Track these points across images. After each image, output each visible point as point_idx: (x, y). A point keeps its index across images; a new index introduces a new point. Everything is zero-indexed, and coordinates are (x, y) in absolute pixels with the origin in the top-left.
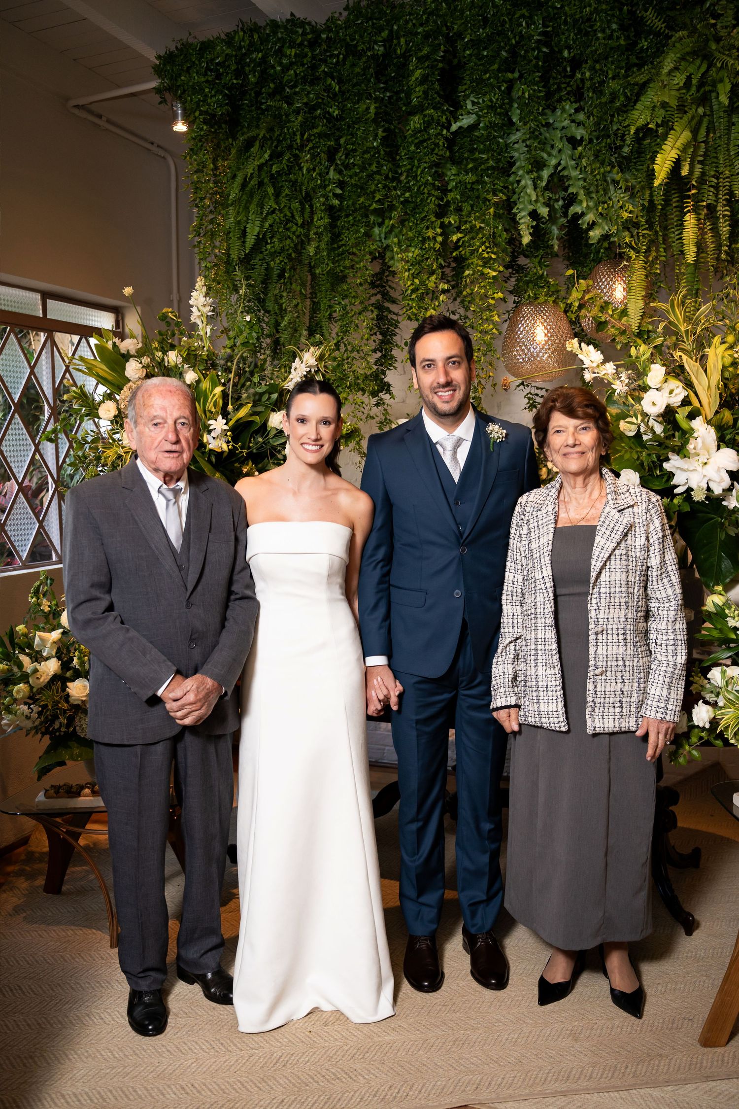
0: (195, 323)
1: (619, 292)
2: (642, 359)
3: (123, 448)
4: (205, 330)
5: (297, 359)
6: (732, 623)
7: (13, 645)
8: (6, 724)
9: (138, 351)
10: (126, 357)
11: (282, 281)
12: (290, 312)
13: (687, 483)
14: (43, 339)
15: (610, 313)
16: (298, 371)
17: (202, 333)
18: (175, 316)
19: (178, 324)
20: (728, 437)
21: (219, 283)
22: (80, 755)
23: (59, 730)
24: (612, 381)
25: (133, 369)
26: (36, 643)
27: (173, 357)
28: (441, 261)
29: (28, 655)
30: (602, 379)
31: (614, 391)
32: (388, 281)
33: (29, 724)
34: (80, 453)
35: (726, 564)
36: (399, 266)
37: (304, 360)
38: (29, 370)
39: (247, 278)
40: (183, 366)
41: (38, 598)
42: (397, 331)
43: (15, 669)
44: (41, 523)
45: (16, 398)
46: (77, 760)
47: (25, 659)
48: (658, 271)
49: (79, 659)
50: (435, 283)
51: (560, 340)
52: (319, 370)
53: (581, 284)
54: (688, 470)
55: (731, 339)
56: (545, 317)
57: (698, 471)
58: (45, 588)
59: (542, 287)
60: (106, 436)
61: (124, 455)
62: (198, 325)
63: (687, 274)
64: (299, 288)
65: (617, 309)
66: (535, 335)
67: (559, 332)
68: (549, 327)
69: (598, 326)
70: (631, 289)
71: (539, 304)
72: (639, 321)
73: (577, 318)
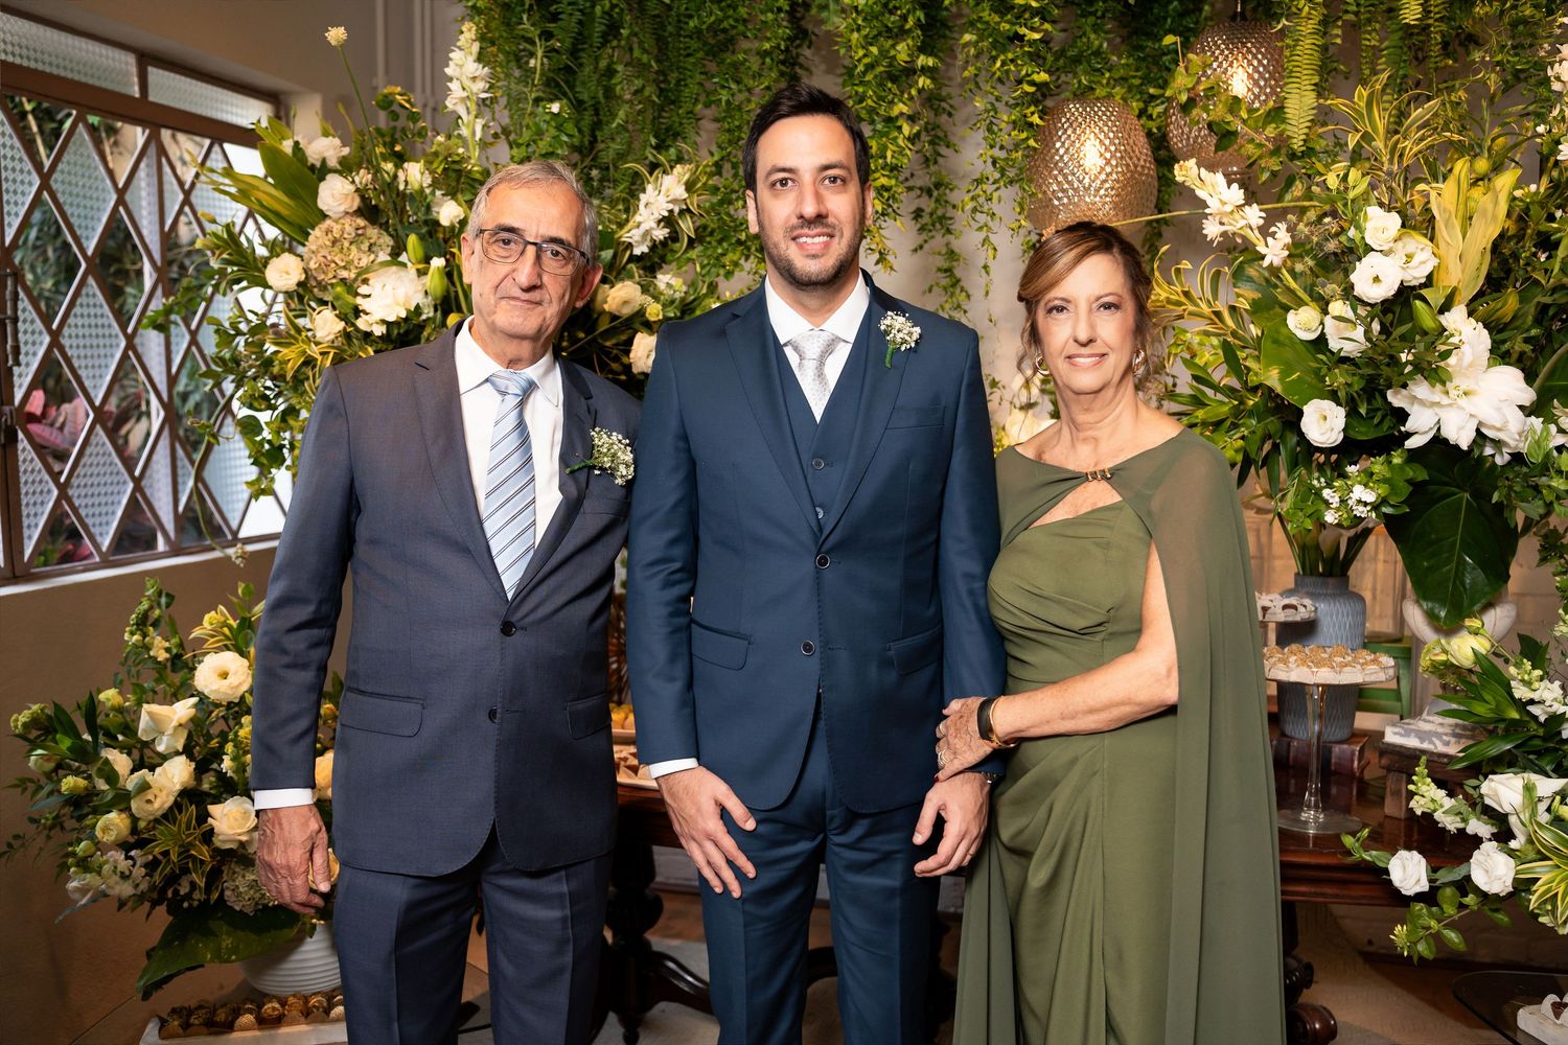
0: (454, 112)
2: (1351, 195)
3: (317, 344)
4: (473, 127)
5: (649, 188)
6: (1521, 692)
7: (93, 728)
8: (77, 889)
9: (343, 161)
10: (321, 171)
11: (615, 43)
12: (630, 102)
13: (1431, 429)
14: (141, 141)
15: (1245, 116)
16: (653, 208)
17: (465, 132)
18: (408, 101)
19: (414, 117)
20: (1508, 345)
21: (493, 44)
22: (235, 950)
23: (188, 896)
24: (1254, 237)
25: (335, 194)
26: (142, 725)
27: (415, 174)
28: (920, 14)
29: (122, 748)
30: (1234, 234)
31: (1263, 257)
32: (798, 55)
33: (126, 890)
34: (226, 354)
35: (1473, 576)
36: (839, 23)
37: (663, 189)
38: (114, 197)
39: (547, 35)
40: (433, 193)
41: (145, 635)
43: (102, 785)
44: (137, 481)
45: (91, 248)
46: (228, 961)
47: (120, 761)
48: (1339, 41)
49: (233, 759)
50: (909, 55)
51: (1128, 165)
52: (688, 210)
53: (1189, 61)
54: (1438, 404)
55: (1482, 165)
56: (1101, 124)
57: (1461, 408)
58: (157, 612)
59: (1098, 70)
60: (282, 322)
61: (319, 358)
62: (460, 117)
63: (1386, 48)
64: (645, 58)
65: (1258, 110)
66: (1081, 155)
67: (1125, 150)
68: (1107, 142)
69: (1220, 141)
70: (1292, 71)
71: (1098, 99)
72: (1306, 131)
73: (1163, 127)
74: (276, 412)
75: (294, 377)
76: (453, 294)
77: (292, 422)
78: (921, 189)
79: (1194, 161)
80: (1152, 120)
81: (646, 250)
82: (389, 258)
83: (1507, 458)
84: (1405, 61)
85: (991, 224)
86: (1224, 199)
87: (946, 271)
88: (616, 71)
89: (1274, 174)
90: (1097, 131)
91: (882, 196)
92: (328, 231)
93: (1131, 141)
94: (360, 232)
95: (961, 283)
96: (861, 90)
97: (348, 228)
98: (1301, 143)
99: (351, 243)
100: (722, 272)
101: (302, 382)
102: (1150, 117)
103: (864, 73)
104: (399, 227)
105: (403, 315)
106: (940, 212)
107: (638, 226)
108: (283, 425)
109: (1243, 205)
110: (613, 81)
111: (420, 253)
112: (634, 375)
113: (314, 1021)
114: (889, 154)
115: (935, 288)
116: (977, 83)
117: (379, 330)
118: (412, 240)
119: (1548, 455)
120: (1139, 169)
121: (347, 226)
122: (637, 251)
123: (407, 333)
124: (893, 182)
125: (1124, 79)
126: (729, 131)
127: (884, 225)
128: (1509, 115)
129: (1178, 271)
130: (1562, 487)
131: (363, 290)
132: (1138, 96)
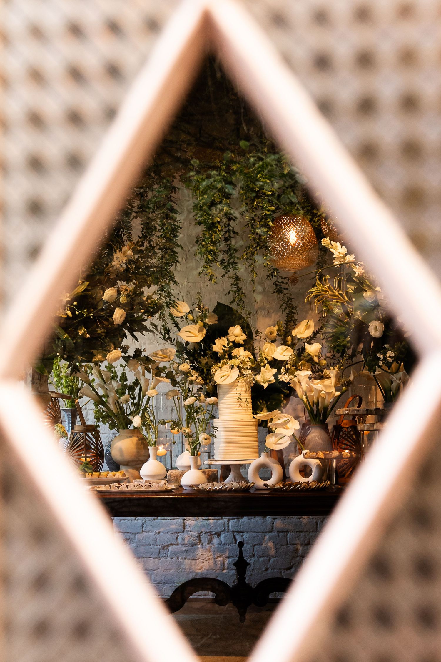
5: (117, 252)
16: (120, 259)
24: (352, 265)
30: (346, 265)
31: (355, 273)
37: (123, 251)
51: (306, 240)
56: (295, 225)
66: (288, 236)
68: (298, 231)
73: (319, 225)
79: (328, 238)
80: (316, 223)
85: (254, 264)
86: (340, 252)
90: (294, 227)
91: (211, 254)
95: (242, 290)
96: (201, 212)
102: (314, 222)
106: (232, 260)
107: (113, 266)
109: (348, 254)
112: (114, 325)
114: (213, 237)
115: (231, 292)
120: (311, 241)
124: (215, 248)
127: (211, 265)
129: (325, 279)
132: (309, 214)
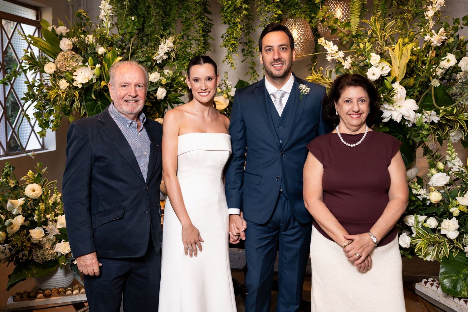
1: (339, 13)
2: (367, 50)
3: (61, 90)
4: (107, 24)
5: (162, 43)
9: (67, 33)
10: (61, 37)
12: (155, 16)
13: (389, 117)
15: (339, 24)
16: (163, 49)
17: (105, 25)
18: (86, 14)
19: (88, 20)
20: (411, 93)
22: (37, 274)
23: (22, 258)
24: (341, 60)
25: (65, 44)
26: (8, 206)
27: (90, 39)
30: (336, 59)
31: (344, 66)
33: (3, 256)
34: (30, 93)
37: (166, 43)
40: (96, 44)
41: (7, 179)
42: (211, 29)
46: (35, 277)
48: (366, 3)
49: (38, 216)
50: (240, 4)
51: (305, 38)
52: (174, 50)
53: (323, 8)
54: (391, 110)
55: (407, 40)
56: (297, 25)
57: (397, 111)
58: (9, 172)
59: (297, 9)
60: (49, 83)
61: (62, 94)
62: (103, 20)
63: (381, 5)
64: (160, 3)
65: (343, 22)
67: (305, 33)
68: (299, 31)
69: (332, 31)
70: (352, 12)
71: (297, 18)
72: (356, 29)
73: (316, 26)
74: (46, 111)
75: (53, 100)
76: (102, 75)
77: (52, 114)
78: (244, 43)
79: (324, 38)
81: (161, 62)
82: (82, 64)
83: (411, 125)
84: (386, 9)
86: (333, 50)
87: (252, 68)
88: (151, 7)
89: (347, 42)
90: (296, 27)
91: (232, 47)
92: (63, 55)
93: (306, 31)
94: (73, 56)
95: (256, 72)
96: (226, 14)
97: (69, 55)
98: (355, 33)
99: (70, 59)
100: (184, 69)
101: (56, 102)
102: (312, 23)
103: (227, 9)
104: (85, 54)
105: (87, 81)
106: (250, 50)
107: (159, 54)
108: (49, 115)
109: (338, 51)
110: (150, 10)
111: (92, 63)
112: (157, 100)
113: (61, 296)
114: (234, 34)
115: (248, 74)
116: (261, 13)
117: (80, 86)
118: (90, 59)
119: (422, 124)
120: (309, 39)
121: (69, 54)
122: (158, 62)
123: (88, 87)
124: (236, 42)
125: (305, 12)
126: (186, 26)
127: (233, 55)
128: (415, 25)
129: (319, 70)
130: (425, 133)
131: (75, 74)
132: (309, 17)
